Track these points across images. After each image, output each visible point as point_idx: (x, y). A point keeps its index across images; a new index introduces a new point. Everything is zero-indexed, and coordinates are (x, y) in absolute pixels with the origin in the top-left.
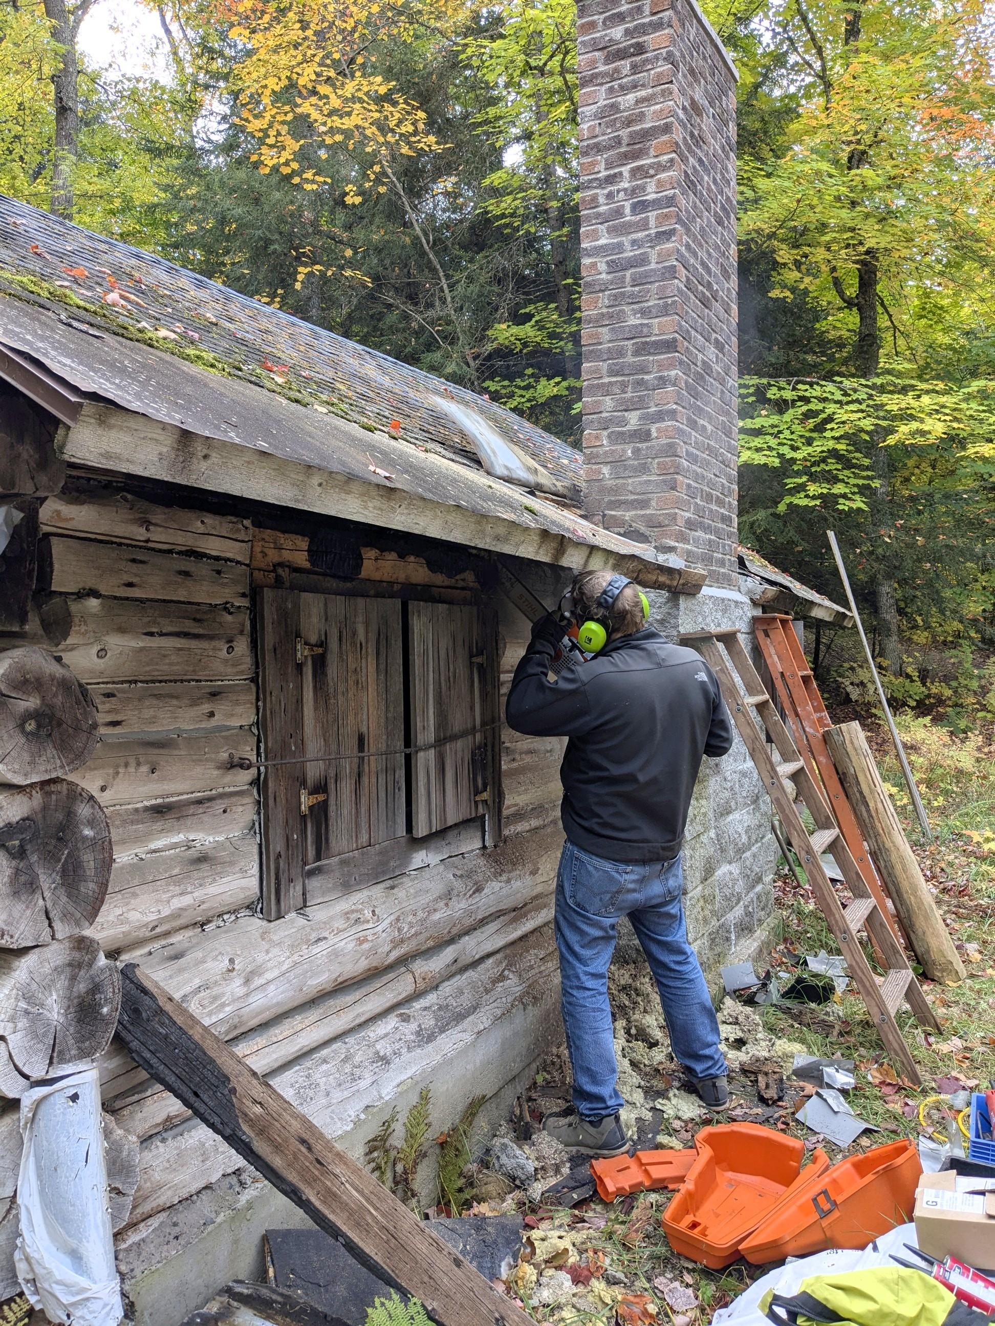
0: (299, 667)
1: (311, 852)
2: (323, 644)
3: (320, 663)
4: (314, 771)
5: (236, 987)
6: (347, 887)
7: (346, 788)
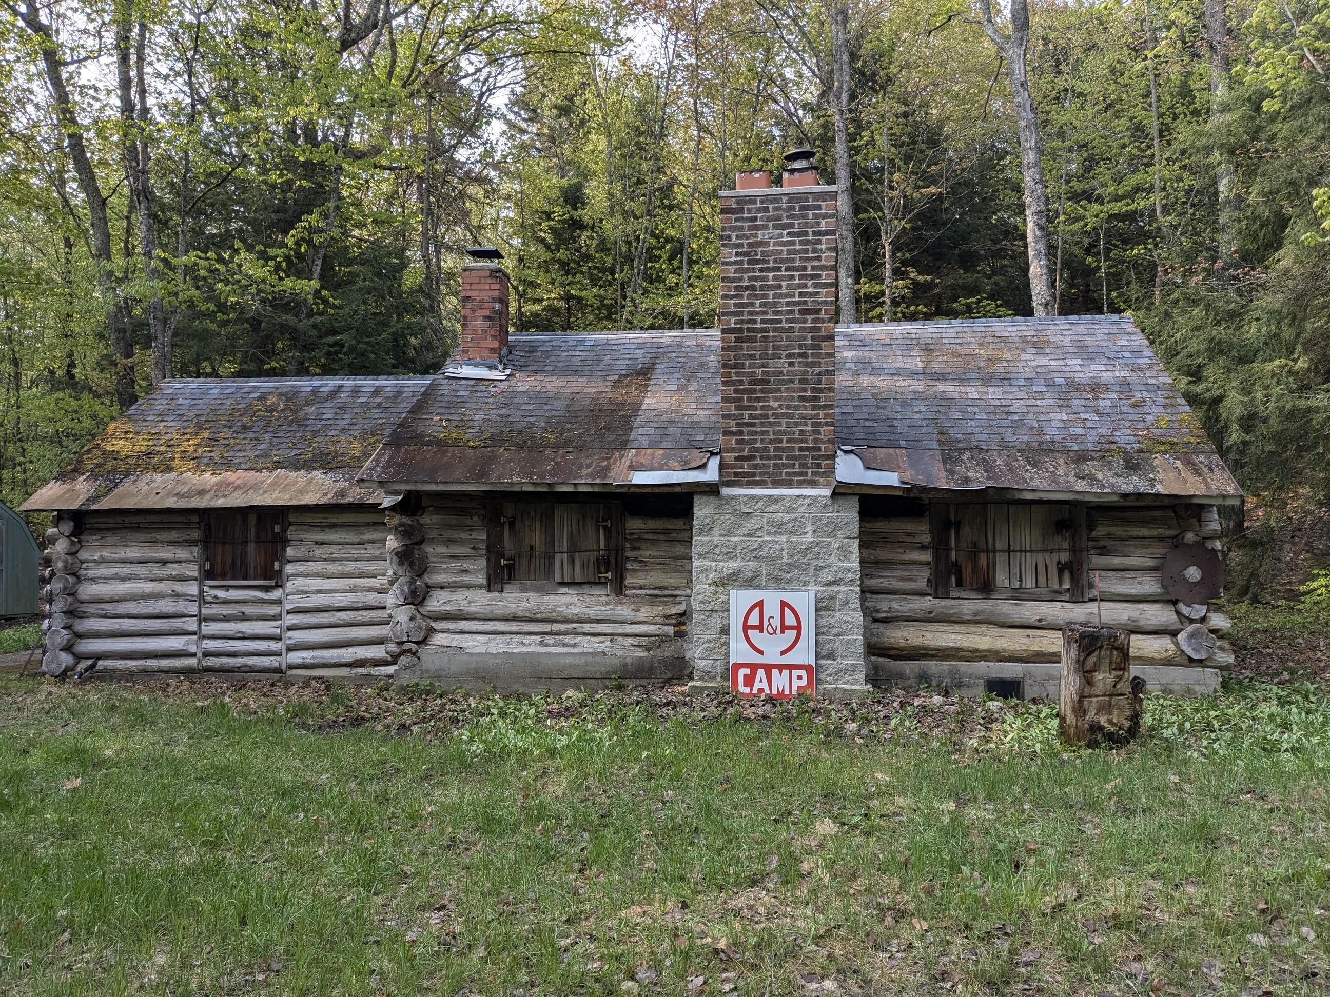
0: (503, 525)
1: (506, 577)
2: (515, 518)
3: (512, 524)
4: (508, 554)
5: (465, 603)
6: (524, 590)
7: (524, 561)
